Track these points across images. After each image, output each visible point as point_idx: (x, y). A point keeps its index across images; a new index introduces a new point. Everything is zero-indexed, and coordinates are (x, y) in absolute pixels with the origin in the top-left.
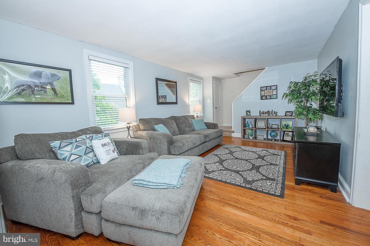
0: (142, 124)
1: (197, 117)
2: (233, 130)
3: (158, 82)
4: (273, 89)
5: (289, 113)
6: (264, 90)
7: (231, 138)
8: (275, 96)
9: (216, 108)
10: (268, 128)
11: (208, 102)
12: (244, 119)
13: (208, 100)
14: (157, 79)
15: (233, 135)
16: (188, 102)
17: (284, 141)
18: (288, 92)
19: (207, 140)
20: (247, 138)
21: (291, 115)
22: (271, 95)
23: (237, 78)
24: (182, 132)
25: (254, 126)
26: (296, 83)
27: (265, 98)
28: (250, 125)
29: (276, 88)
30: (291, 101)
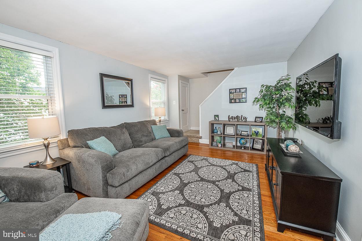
0: (72, 139)
1: (160, 121)
2: (200, 135)
3: (105, 79)
4: (242, 92)
5: (258, 119)
6: (233, 93)
7: (199, 145)
8: (244, 99)
9: (183, 110)
10: (237, 135)
11: (174, 104)
12: (212, 125)
13: (174, 101)
14: (102, 76)
15: (201, 141)
16: (149, 104)
17: (253, 149)
18: (259, 97)
19: (166, 155)
20: (214, 146)
21: (261, 121)
22: (240, 99)
23: (205, 79)
24: (136, 144)
25: (222, 132)
26: (268, 87)
27: (234, 101)
28: (218, 131)
29: (245, 91)
30: (263, 107)
